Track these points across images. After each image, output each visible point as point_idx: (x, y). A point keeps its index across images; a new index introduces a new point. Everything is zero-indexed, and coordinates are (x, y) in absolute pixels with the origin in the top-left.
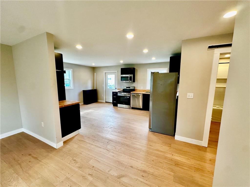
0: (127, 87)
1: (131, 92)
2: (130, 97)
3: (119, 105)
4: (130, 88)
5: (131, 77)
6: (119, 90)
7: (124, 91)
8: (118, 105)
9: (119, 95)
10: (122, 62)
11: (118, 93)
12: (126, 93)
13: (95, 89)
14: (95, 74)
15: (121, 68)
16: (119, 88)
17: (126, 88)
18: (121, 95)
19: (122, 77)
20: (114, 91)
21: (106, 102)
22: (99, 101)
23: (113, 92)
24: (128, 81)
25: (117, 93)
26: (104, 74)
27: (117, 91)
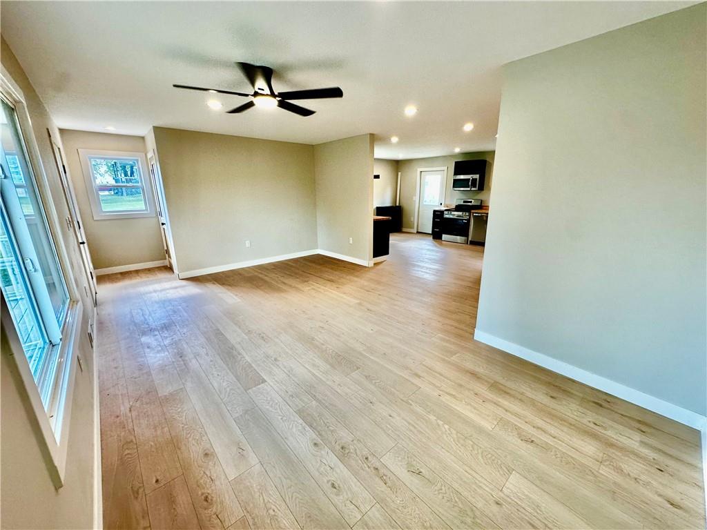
0: (464, 202)
1: (473, 211)
2: (469, 220)
3: (444, 237)
4: (471, 202)
5: (474, 180)
6: (447, 207)
7: (458, 208)
8: (443, 235)
9: (447, 216)
10: (457, 150)
11: (446, 212)
12: (460, 213)
13: (398, 204)
14: (400, 173)
15: (456, 162)
16: (447, 203)
17: (462, 203)
18: (451, 217)
19: (455, 181)
20: (437, 209)
21: (418, 232)
22: (404, 230)
23: (435, 211)
24: (469, 189)
25: (442, 212)
26: (419, 173)
27: (443, 208)
